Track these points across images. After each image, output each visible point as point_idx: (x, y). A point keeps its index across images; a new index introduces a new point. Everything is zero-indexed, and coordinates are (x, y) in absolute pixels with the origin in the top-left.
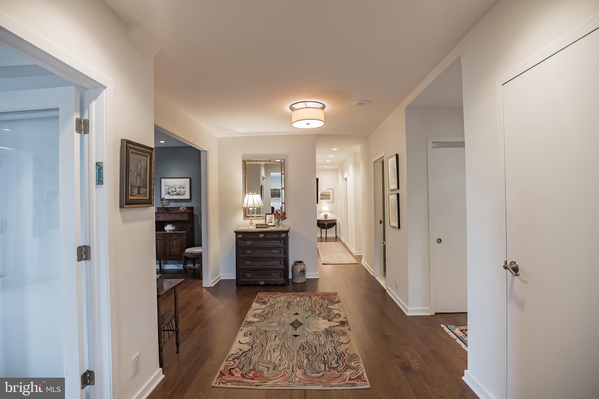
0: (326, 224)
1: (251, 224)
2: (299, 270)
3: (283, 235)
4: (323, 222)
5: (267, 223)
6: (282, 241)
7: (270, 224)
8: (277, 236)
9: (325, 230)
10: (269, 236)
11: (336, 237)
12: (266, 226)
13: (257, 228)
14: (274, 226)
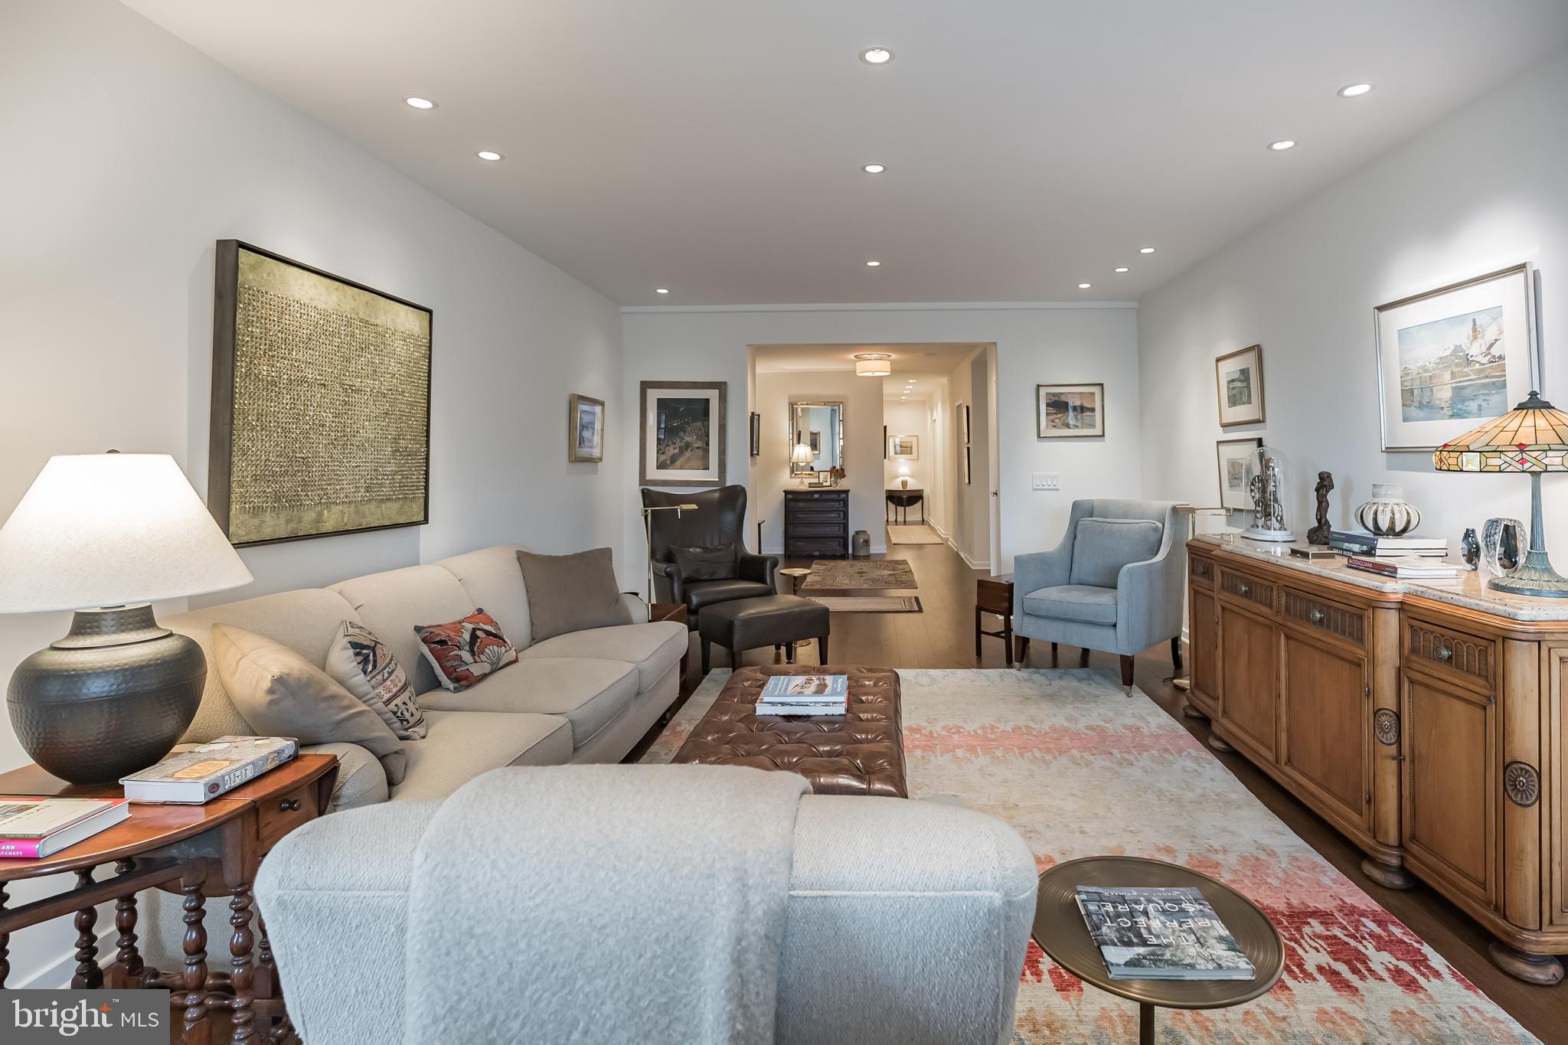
0: (905, 497)
1: (802, 482)
2: (862, 541)
3: (843, 496)
4: (898, 494)
5: (821, 481)
6: (842, 503)
7: (825, 484)
8: (835, 496)
9: (903, 508)
10: (825, 497)
11: (923, 520)
12: (820, 485)
13: (810, 487)
14: (831, 486)
